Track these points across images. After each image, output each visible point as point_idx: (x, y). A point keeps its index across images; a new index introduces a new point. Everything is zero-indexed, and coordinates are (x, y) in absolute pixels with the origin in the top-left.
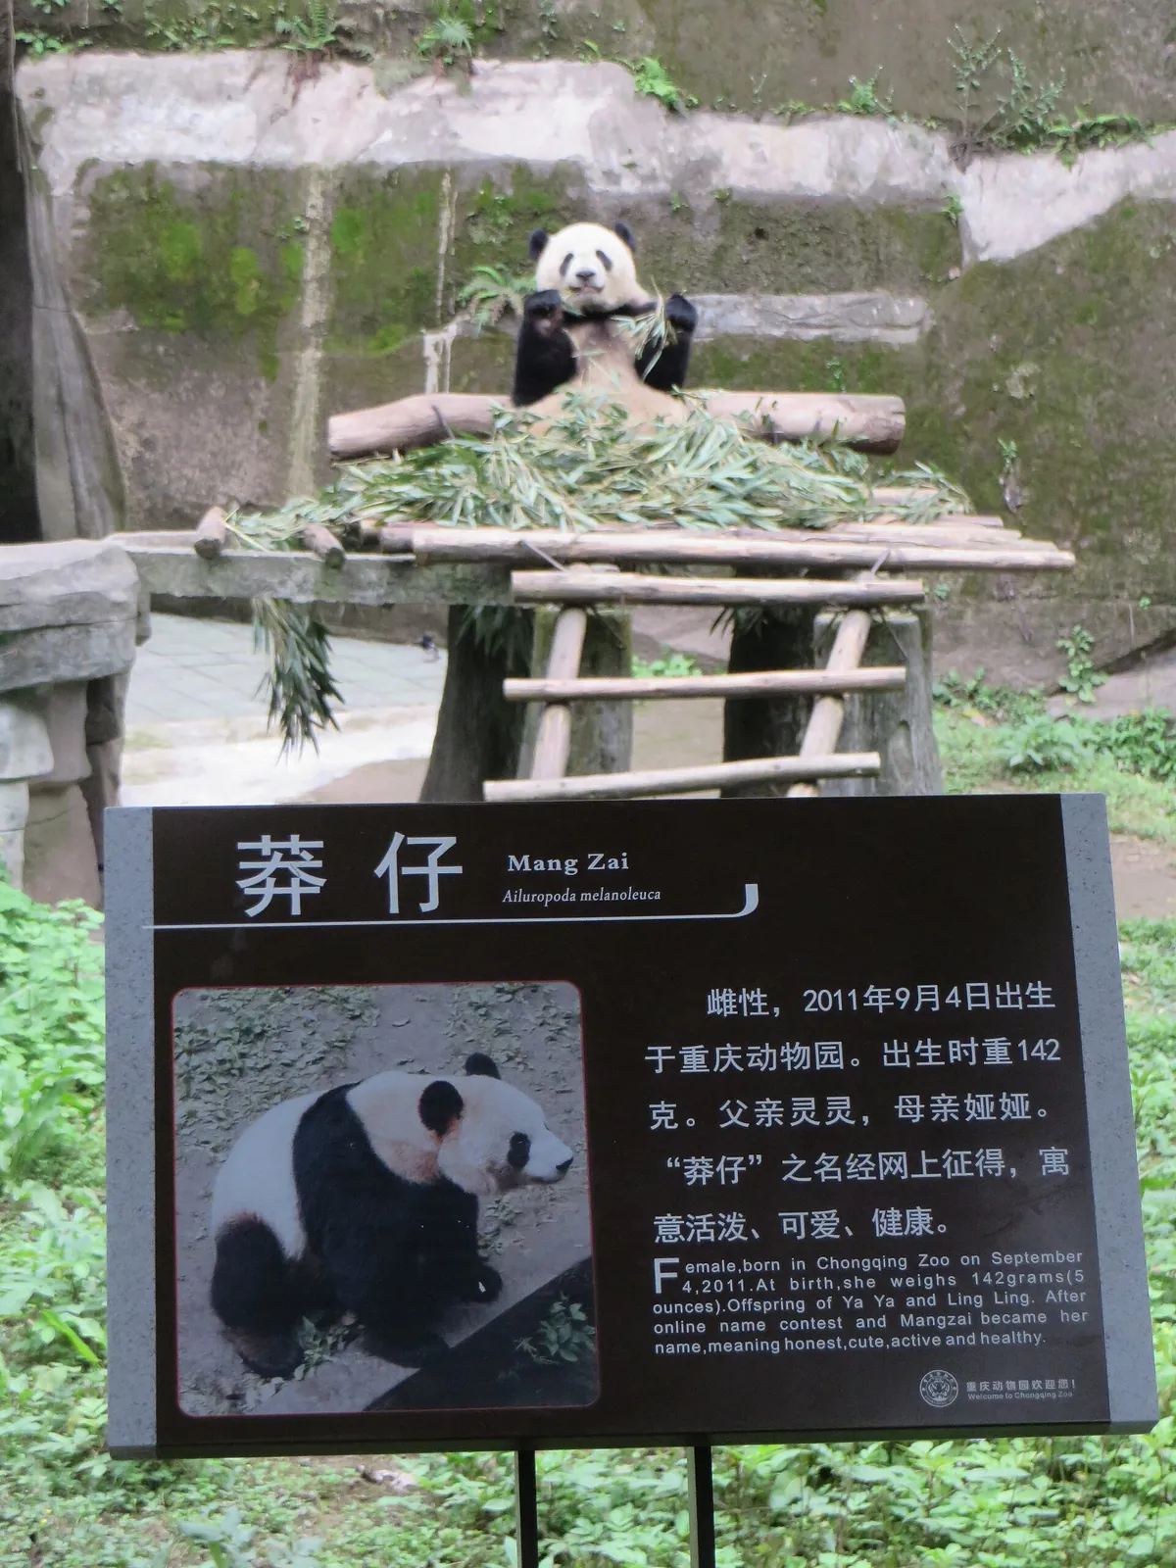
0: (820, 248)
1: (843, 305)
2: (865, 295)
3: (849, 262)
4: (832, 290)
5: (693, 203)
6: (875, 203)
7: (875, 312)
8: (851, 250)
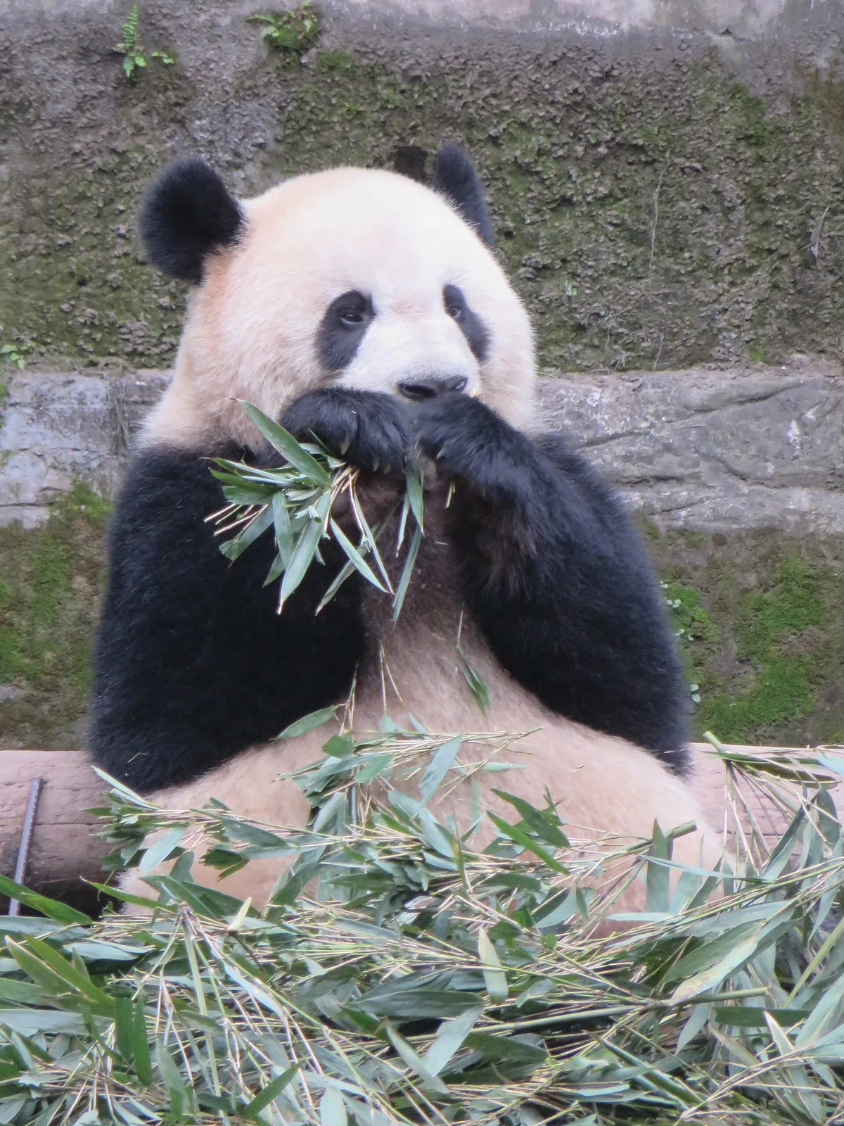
0: (612, 213)
1: (687, 410)
2: (760, 379)
3: (705, 265)
4: (643, 360)
5: (189, 56)
6: (799, 66)
7: (794, 432)
8: (712, 224)
